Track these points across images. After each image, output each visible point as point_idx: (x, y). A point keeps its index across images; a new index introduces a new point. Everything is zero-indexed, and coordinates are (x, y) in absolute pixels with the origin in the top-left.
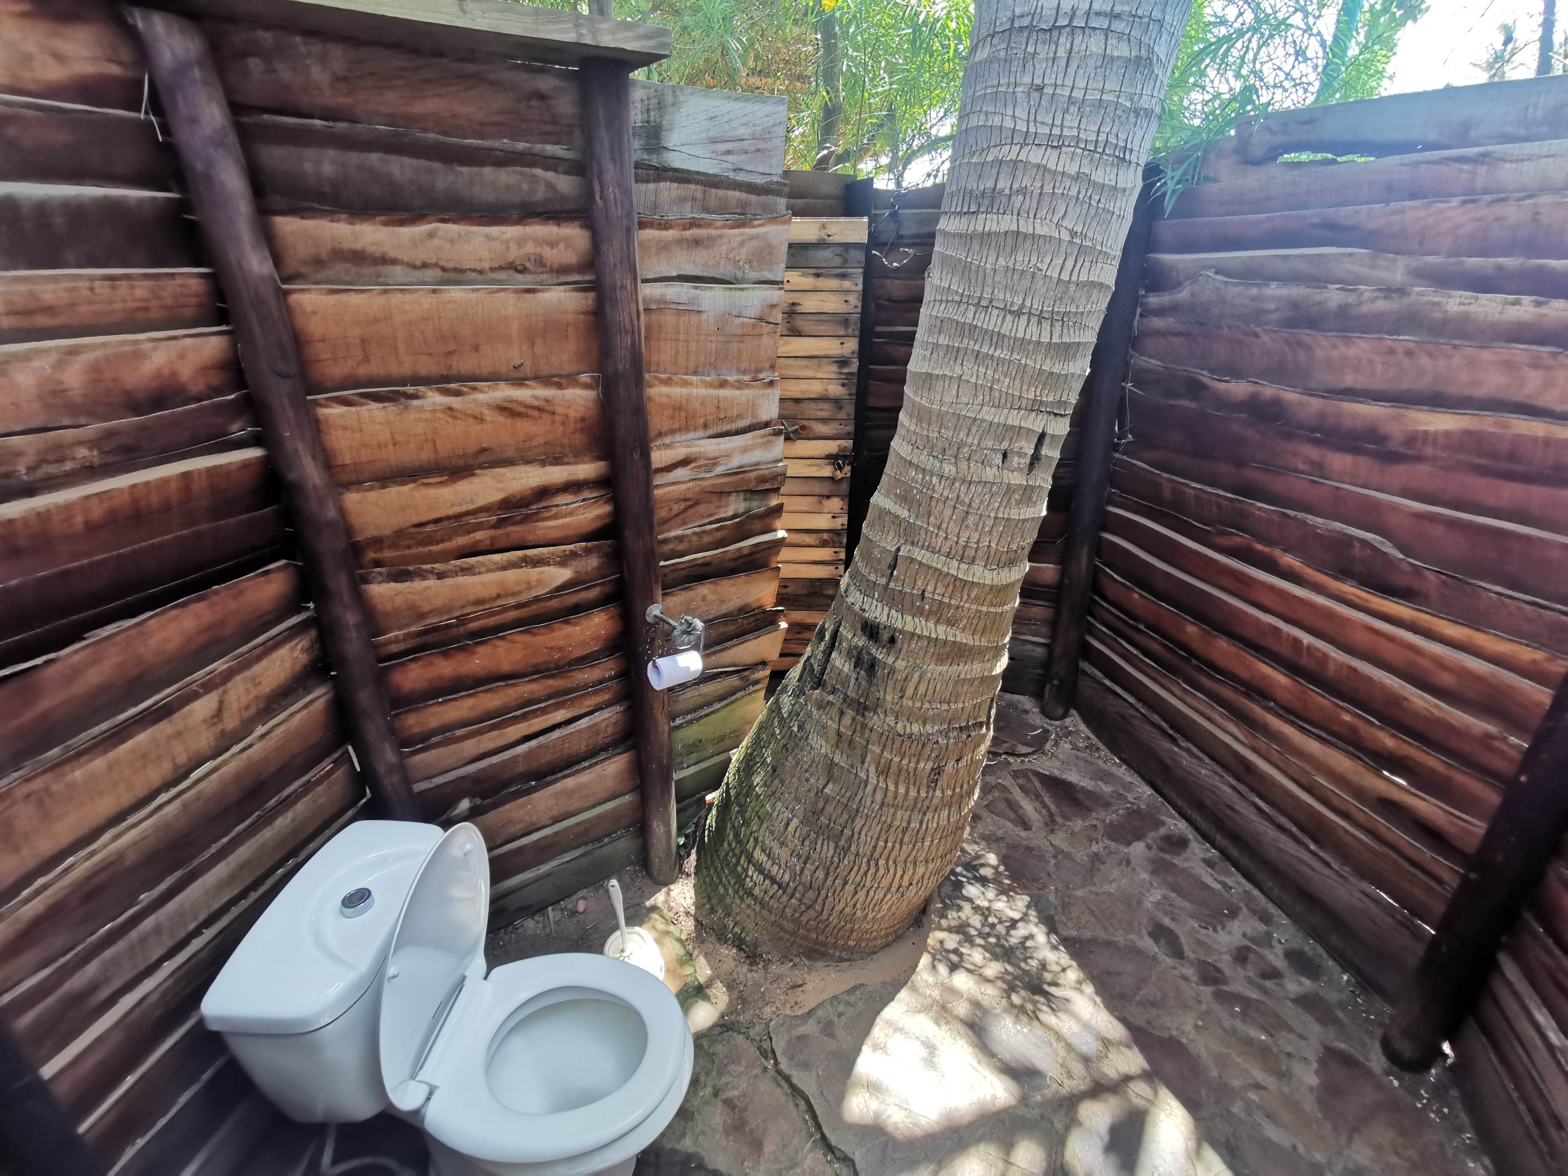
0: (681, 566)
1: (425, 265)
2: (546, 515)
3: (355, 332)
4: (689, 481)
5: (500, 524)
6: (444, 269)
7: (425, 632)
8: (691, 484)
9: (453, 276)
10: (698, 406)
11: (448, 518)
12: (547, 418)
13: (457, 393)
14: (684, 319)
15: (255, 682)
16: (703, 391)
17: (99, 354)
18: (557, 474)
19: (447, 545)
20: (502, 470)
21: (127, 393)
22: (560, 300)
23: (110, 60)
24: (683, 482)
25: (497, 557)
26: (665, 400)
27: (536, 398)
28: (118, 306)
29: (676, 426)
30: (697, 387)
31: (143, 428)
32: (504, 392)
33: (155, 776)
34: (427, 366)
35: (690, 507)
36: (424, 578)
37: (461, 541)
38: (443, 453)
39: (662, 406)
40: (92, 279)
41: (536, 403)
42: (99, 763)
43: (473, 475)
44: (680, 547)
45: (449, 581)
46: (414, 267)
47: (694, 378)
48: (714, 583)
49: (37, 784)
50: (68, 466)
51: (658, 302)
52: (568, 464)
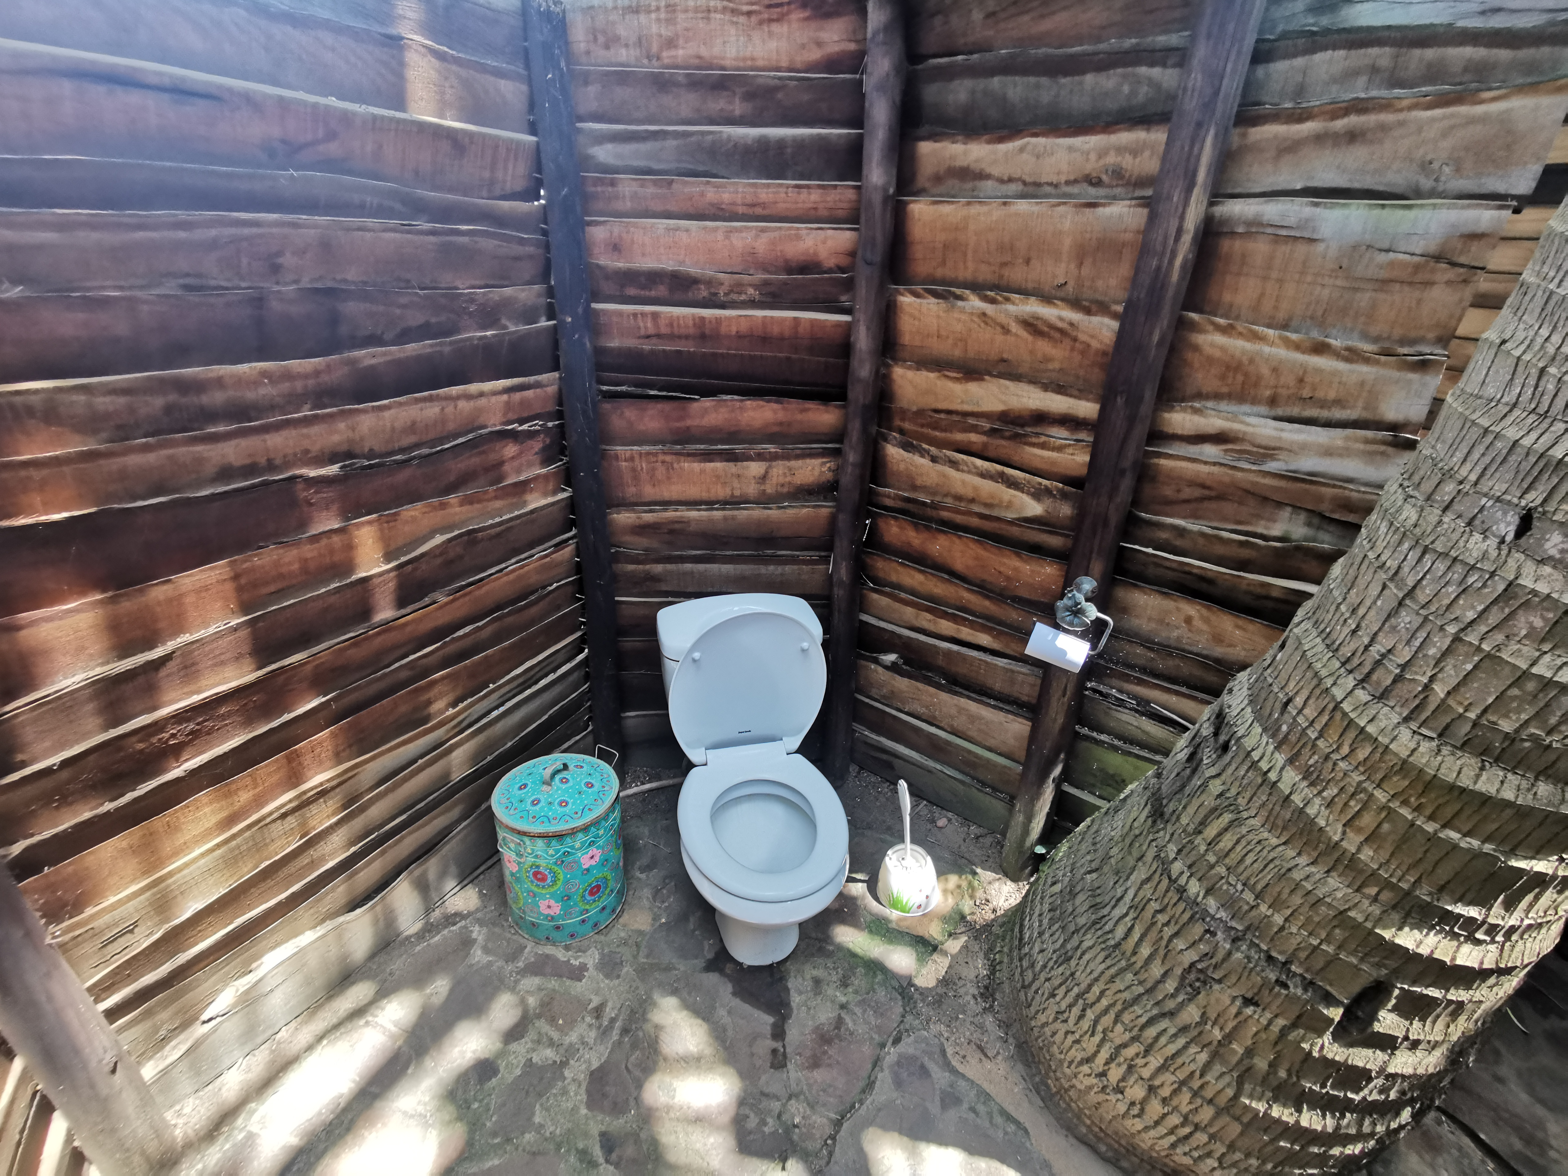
0: (1168, 564)
1: (1011, 180)
2: (1034, 440)
3: (941, 237)
4: (1215, 464)
5: (993, 432)
6: (1025, 183)
7: (908, 500)
8: (1215, 469)
9: (1031, 189)
10: (1265, 371)
11: (956, 413)
12: (1067, 342)
13: (993, 301)
14: (1284, 249)
15: (792, 471)
16: (1282, 353)
17: (776, 234)
18: (1057, 403)
19: (948, 435)
20: (1007, 383)
21: (786, 261)
22: (1121, 216)
23: (850, 41)
24: (1206, 463)
25: (979, 462)
26: (1217, 354)
27: (1061, 319)
28: (800, 205)
29: (1225, 390)
30: (1272, 344)
31: (785, 283)
32: (1033, 307)
33: (721, 492)
34: (985, 274)
35: (1209, 498)
36: (922, 456)
37: (959, 437)
38: (971, 354)
39: (1211, 361)
40: (788, 187)
41: (1060, 325)
42: (696, 466)
43: (983, 380)
44: (1178, 542)
45: (939, 467)
46: (1001, 181)
47: (1271, 332)
48: (1208, 608)
49: (668, 458)
50: (743, 297)
51: (1249, 223)
52: (1071, 396)
